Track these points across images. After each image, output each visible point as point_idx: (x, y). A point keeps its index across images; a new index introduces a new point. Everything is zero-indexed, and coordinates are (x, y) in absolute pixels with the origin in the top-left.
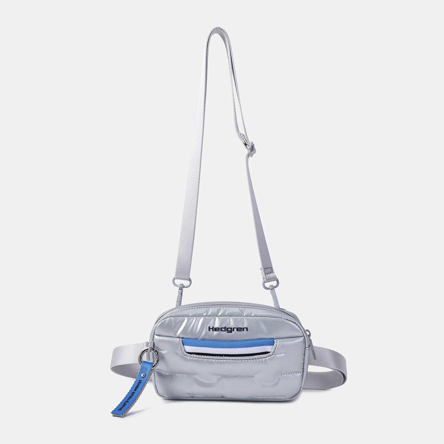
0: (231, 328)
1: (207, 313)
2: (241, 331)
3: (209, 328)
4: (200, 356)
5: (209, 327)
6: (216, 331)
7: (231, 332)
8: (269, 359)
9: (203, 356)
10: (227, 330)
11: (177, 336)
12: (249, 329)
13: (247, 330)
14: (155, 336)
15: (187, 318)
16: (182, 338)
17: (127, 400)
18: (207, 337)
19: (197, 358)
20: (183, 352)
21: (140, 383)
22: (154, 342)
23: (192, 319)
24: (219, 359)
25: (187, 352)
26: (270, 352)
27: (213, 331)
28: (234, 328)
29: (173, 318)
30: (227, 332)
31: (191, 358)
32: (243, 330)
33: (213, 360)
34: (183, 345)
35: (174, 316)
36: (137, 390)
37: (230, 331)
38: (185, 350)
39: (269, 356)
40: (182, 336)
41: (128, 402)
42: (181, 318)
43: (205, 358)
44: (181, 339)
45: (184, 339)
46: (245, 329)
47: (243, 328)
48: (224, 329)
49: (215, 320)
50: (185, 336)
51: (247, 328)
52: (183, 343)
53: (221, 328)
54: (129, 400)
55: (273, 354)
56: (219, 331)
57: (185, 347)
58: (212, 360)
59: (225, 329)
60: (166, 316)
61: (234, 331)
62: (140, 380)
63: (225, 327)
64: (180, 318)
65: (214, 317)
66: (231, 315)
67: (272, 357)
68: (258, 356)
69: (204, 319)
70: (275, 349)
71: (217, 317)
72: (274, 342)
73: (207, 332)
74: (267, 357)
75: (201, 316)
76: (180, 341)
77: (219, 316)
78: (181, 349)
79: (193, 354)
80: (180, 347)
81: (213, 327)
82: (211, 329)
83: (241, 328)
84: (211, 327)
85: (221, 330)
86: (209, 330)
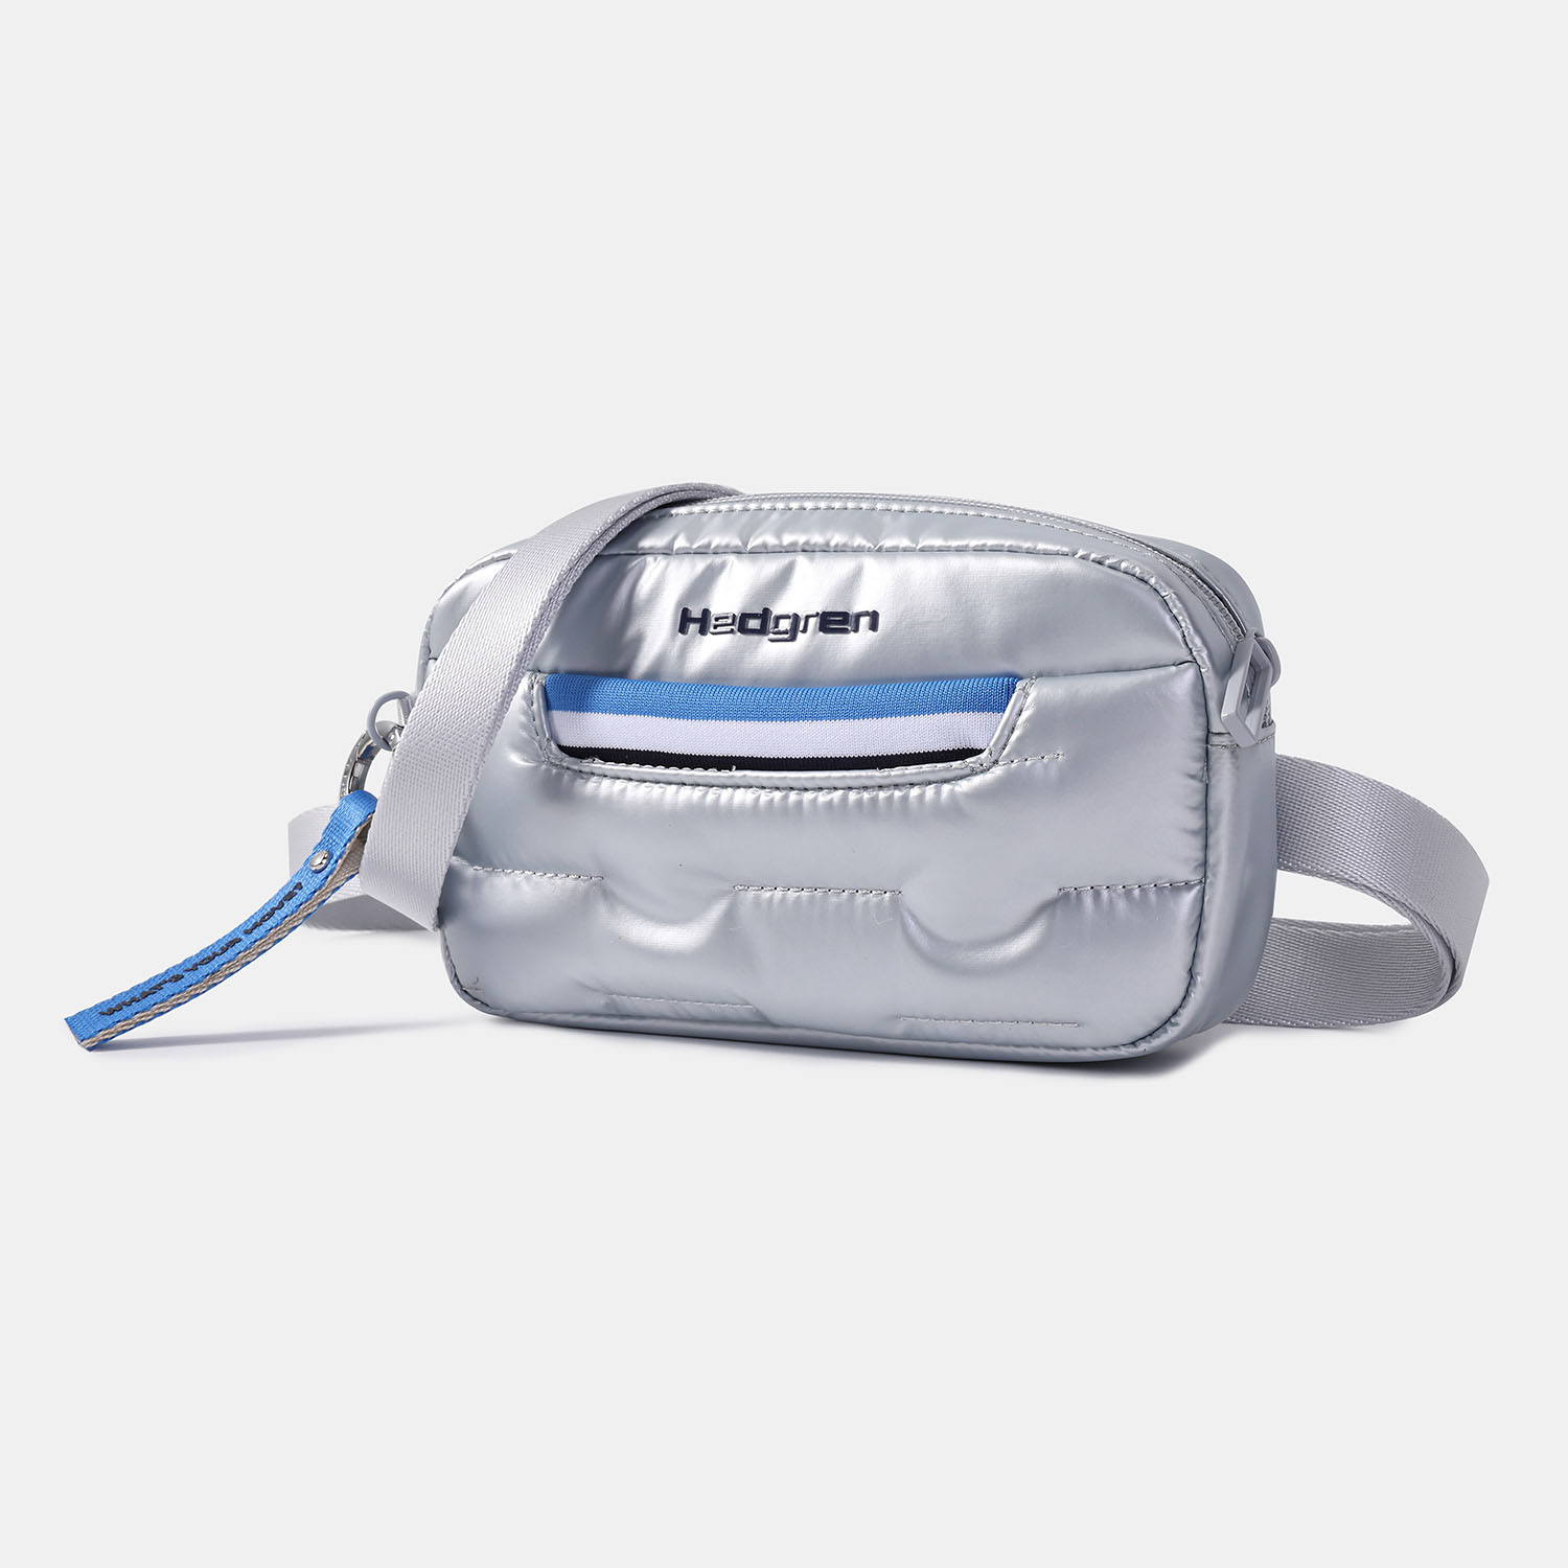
0: (796, 617)
1: (691, 541)
2: (845, 631)
3: (685, 618)
5: (685, 611)
6: (716, 633)
7: (792, 636)
10: (775, 630)
12: (882, 621)
13: (874, 626)
20: (546, 744)
25: (562, 748)
26: (981, 751)
28: (808, 617)
30: (772, 641)
32: (856, 629)
34: (548, 706)
37: (786, 632)
38: (553, 737)
39: (973, 773)
44: (541, 677)
46: (865, 621)
47: (856, 616)
48: (754, 624)
51: (874, 616)
52: (550, 695)
53: (746, 617)
55: (996, 762)
57: (558, 716)
59: (764, 624)
61: (805, 630)
65: (718, 560)
66: (807, 548)
67: (988, 776)
68: (912, 769)
69: (667, 566)
70: (1009, 728)
71: (732, 559)
72: (1010, 690)
73: (673, 636)
74: (962, 778)
75: (656, 551)
76: (533, 687)
77: (749, 551)
78: (535, 733)
79: (589, 757)
80: (532, 717)
81: (706, 612)
82: (695, 620)
83: (845, 615)
84: (696, 613)
85: (743, 629)
86: (683, 629)
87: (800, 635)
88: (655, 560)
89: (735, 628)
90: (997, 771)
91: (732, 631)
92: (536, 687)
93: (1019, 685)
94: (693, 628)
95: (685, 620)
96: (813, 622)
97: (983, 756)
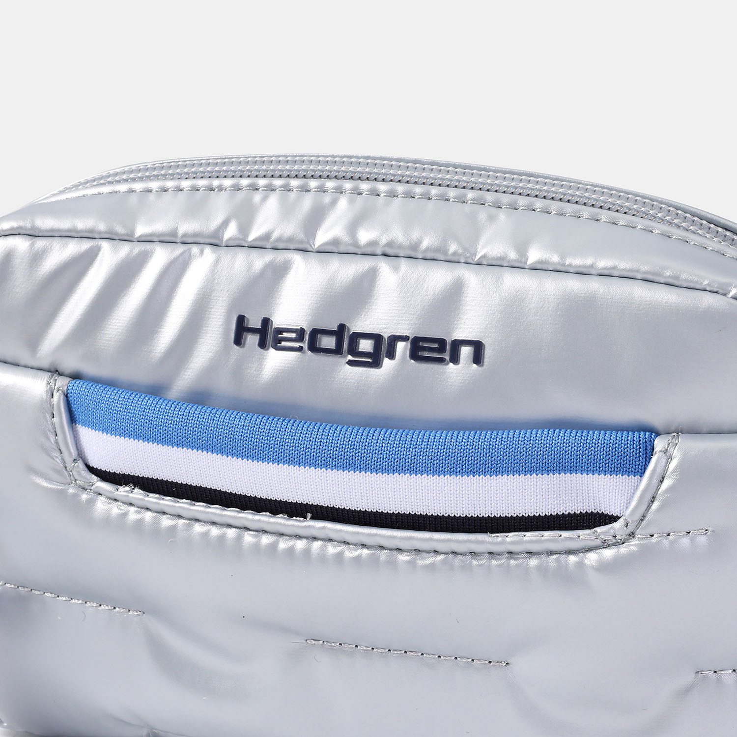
0: (377, 338)
1: (244, 229)
2: (441, 361)
3: (240, 328)
4: (167, 502)
5: (241, 319)
6: (280, 348)
7: (375, 360)
8: (604, 567)
9: (184, 505)
10: (353, 351)
11: (45, 364)
12: (488, 353)
13: (478, 358)
15: (113, 251)
16: (76, 376)
18: (223, 385)
20: (70, 464)
26: (613, 519)
27: (263, 345)
28: (395, 339)
29: (23, 244)
30: (350, 363)
32: (455, 359)
33: (242, 532)
34: (72, 419)
35: (36, 232)
37: (367, 354)
38: (81, 456)
39: (605, 545)
40: (70, 363)
42: (73, 244)
43: (199, 515)
44: (62, 383)
45: (79, 387)
46: (466, 352)
47: (457, 345)
48: (328, 342)
50: (89, 369)
51: (478, 347)
52: (74, 407)
53: (315, 333)
55: (632, 535)
57: (86, 433)
59: (339, 343)
61: (391, 355)
63: (342, 327)
64: (66, 245)
65: (281, 256)
66: (389, 251)
67: (623, 550)
68: (530, 536)
69: (217, 262)
70: (648, 497)
71: (297, 259)
72: (649, 452)
73: (225, 349)
74: (590, 549)
75: (202, 241)
76: (53, 395)
77: (317, 250)
78: (56, 448)
79: (126, 484)
80: (53, 431)
81: (266, 322)
82: (253, 331)
83: (442, 342)
84: (255, 322)
85: (314, 348)
86: (238, 340)
87: (386, 362)
88: (202, 252)
89: (305, 345)
90: (633, 546)
91: (300, 349)
92: (56, 395)
93: (659, 444)
94: (252, 340)
95: (242, 329)
96: (401, 346)
97: (617, 525)
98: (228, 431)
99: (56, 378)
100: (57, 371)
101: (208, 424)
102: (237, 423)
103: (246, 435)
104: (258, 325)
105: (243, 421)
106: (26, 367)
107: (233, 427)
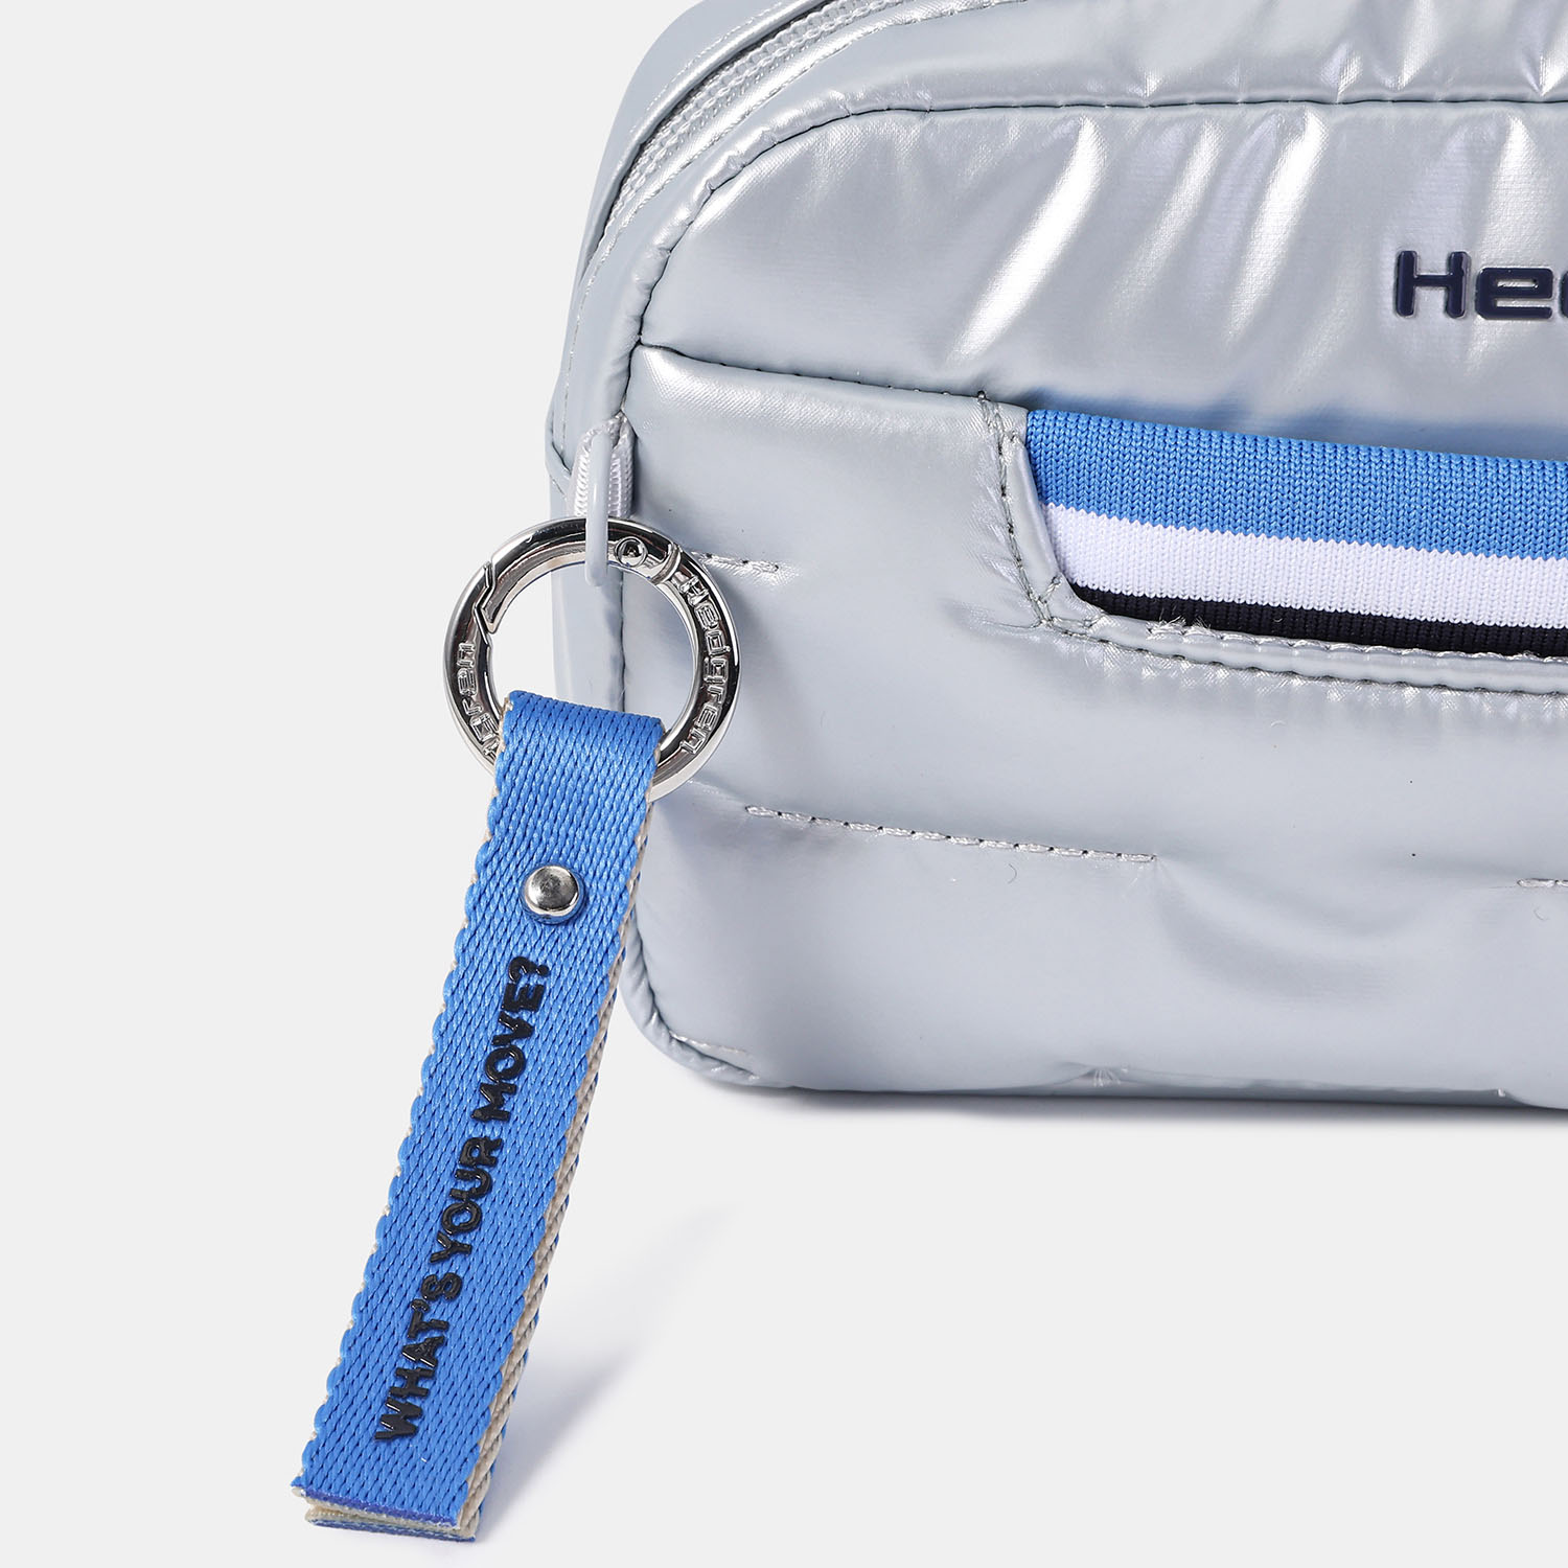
1: (1383, 55)
3: (1408, 279)
4: (1262, 647)
5: (1407, 261)
6: (1488, 310)
9: (1298, 651)
11: (961, 376)
14: (655, 362)
15: (1106, 133)
16: (1030, 402)
17: (436, 1259)
19: (1221, 673)
21: (533, 998)
22: (635, 438)
23: (1172, 138)
24: (1518, 692)
25: (1074, 586)
29: (904, 131)
31: (1146, 673)
33: (1432, 694)
35: (925, 98)
36: (514, 1105)
40: (1024, 376)
41: (450, 1287)
42: (1016, 123)
43: (1329, 678)
44: (1014, 420)
45: (1050, 425)
49: (1486, 157)
50: (1062, 382)
52: (1046, 469)
54: (457, 1265)
56: (1544, 314)
58: (1424, 702)
60: (814, 104)
62: (519, 965)
64: (1002, 127)
75: (1293, 93)
76: (1000, 448)
77: (1548, 98)
78: (1012, 558)
79: (1168, 618)
80: (1004, 522)
81: (1458, 261)
82: (1431, 281)
84: (1433, 263)
86: (1403, 305)
89: (1554, 305)
91: (1540, 312)
92: (1009, 449)
94: (1432, 300)
95: (1411, 280)
98: (1429, 500)
99: (996, 411)
100: (982, 392)
101: (1384, 488)
102: (1447, 481)
103: (1472, 505)
104: (1441, 270)
105: (1459, 475)
106: (909, 388)
107: (1439, 489)
